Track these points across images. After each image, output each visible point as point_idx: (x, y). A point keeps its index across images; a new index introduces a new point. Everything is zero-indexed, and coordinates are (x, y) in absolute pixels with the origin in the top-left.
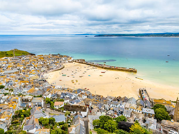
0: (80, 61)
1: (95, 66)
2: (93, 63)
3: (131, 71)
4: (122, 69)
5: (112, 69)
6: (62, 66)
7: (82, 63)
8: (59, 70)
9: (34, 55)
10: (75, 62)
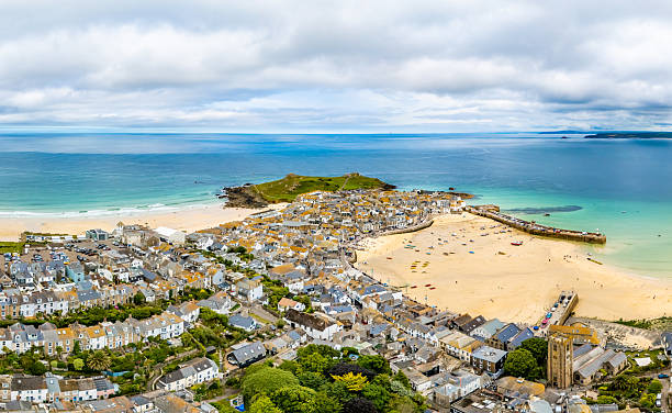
0: (481, 211)
1: (510, 225)
2: (510, 218)
3: (591, 241)
4: (569, 236)
5: (548, 235)
6: (425, 222)
7: (485, 216)
8: (412, 231)
9: (394, 187)
10: (470, 211)
